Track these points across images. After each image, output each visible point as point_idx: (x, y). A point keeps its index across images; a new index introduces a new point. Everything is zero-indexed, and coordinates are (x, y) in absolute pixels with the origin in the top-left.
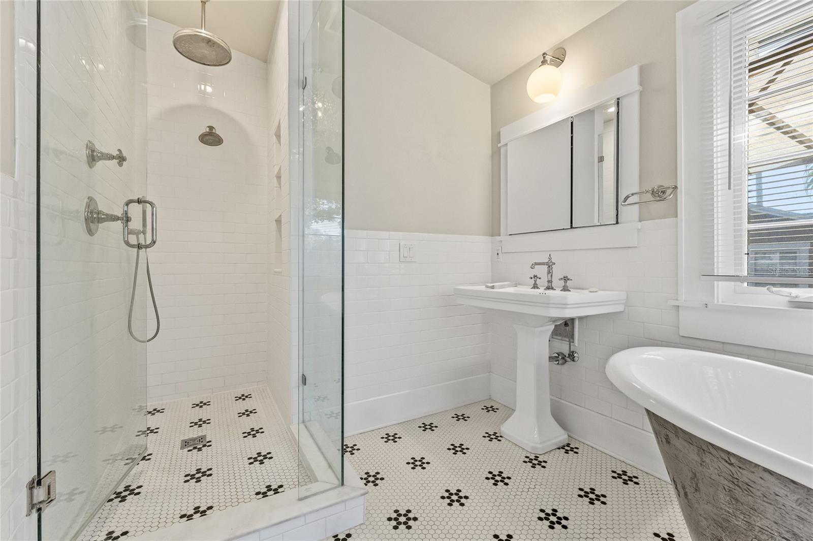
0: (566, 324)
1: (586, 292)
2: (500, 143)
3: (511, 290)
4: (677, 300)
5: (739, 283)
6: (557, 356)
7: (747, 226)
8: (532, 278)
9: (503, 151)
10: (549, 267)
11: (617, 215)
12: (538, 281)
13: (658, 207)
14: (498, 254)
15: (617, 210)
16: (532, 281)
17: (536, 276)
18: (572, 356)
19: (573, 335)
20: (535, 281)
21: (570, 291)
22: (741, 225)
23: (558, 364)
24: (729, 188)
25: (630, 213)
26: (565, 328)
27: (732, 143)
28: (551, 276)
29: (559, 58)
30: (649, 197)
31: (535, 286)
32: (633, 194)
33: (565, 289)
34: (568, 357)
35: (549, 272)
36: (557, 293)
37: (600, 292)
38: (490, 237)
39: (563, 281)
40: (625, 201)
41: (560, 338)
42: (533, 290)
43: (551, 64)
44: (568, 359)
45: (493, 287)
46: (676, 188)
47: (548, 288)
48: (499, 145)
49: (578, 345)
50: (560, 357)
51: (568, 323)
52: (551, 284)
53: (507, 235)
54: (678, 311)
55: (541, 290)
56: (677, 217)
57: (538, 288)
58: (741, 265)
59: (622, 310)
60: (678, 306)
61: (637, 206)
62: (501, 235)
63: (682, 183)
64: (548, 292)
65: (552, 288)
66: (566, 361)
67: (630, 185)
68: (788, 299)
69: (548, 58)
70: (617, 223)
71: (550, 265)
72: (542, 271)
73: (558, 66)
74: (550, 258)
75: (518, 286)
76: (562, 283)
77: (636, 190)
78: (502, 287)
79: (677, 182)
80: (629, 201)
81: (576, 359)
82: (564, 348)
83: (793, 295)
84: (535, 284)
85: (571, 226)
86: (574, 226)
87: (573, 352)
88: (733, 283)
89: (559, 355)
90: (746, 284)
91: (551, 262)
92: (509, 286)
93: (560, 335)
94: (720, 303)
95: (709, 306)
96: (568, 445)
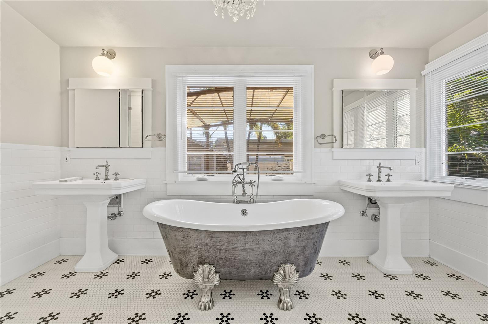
0: (117, 197)
1: (128, 180)
2: (69, 87)
3: (80, 182)
4: (166, 181)
5: (184, 173)
6: (111, 215)
7: (187, 153)
8: (95, 174)
9: (71, 93)
10: (106, 167)
11: (142, 143)
12: (99, 176)
13: (159, 143)
14: (67, 159)
15: (142, 141)
16: (95, 176)
17: (98, 173)
18: (120, 214)
19: (120, 203)
20: (97, 176)
21: (119, 180)
22: (185, 153)
23: (112, 220)
24: (182, 139)
25: (147, 143)
26: (116, 200)
27: (183, 123)
28: (108, 172)
29: (111, 55)
30: (155, 138)
31: (97, 179)
32: (149, 135)
33: (116, 179)
34: (118, 215)
35: (106, 171)
36: (112, 181)
37: (135, 180)
38: (60, 147)
39: (115, 175)
40: (146, 138)
41: (112, 205)
42: (96, 181)
43: (106, 56)
44: (118, 216)
45: (66, 181)
46: (165, 136)
47: (106, 179)
48: (68, 88)
49: (123, 207)
50: (113, 216)
51: (118, 197)
52: (108, 177)
53: (75, 147)
54: (166, 185)
55: (102, 180)
56: (166, 147)
57: (99, 179)
58: (185, 167)
59: (145, 187)
60: (166, 183)
61: (151, 141)
62: (70, 147)
63: (167, 134)
64: (106, 181)
65: (108, 179)
66: (116, 217)
67: (148, 131)
68: (197, 178)
69: (105, 52)
70: (142, 147)
71: (107, 167)
72: (102, 170)
73: (111, 59)
74: (107, 163)
75: (84, 179)
76: (115, 176)
77: (150, 134)
78: (72, 180)
79: (166, 133)
80: (148, 138)
81: (122, 215)
82: (115, 210)
83: (198, 176)
84: (97, 177)
85: (119, 146)
86: (121, 146)
87: (120, 211)
88: (183, 173)
89: (112, 215)
90: (186, 173)
91: (108, 165)
92: (77, 179)
93: (113, 204)
94: (179, 181)
95: (176, 182)
96: (118, 260)
